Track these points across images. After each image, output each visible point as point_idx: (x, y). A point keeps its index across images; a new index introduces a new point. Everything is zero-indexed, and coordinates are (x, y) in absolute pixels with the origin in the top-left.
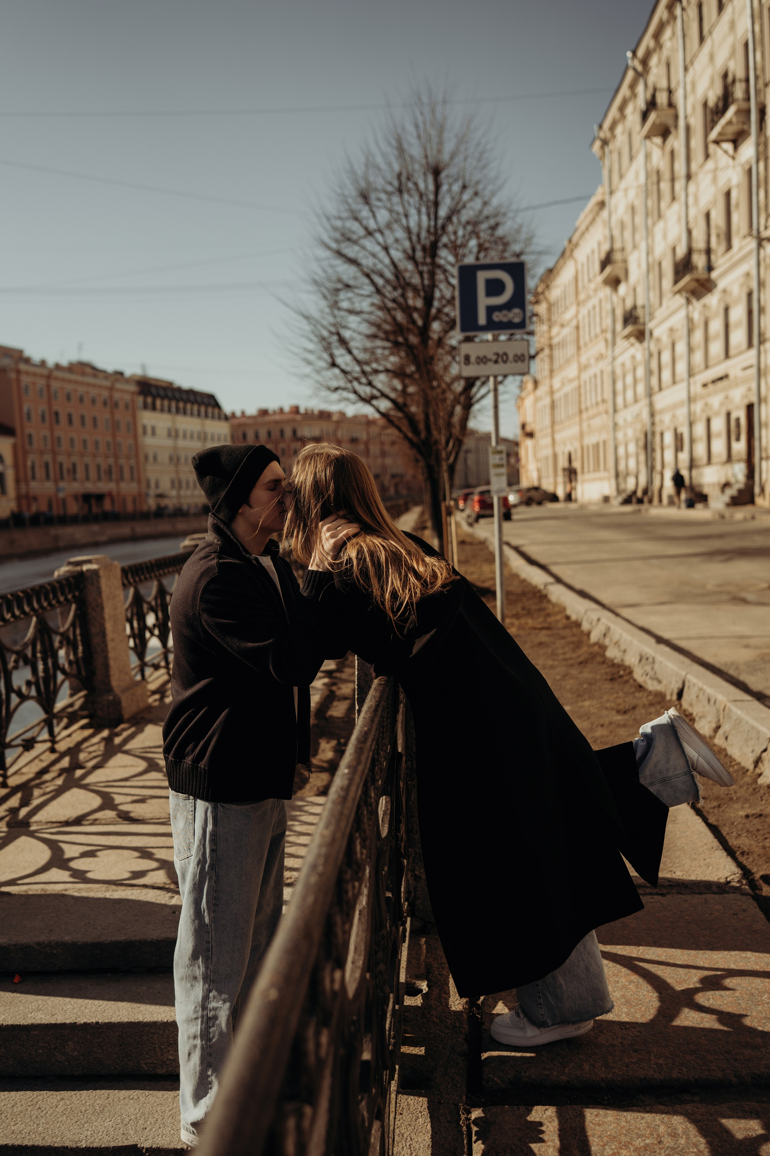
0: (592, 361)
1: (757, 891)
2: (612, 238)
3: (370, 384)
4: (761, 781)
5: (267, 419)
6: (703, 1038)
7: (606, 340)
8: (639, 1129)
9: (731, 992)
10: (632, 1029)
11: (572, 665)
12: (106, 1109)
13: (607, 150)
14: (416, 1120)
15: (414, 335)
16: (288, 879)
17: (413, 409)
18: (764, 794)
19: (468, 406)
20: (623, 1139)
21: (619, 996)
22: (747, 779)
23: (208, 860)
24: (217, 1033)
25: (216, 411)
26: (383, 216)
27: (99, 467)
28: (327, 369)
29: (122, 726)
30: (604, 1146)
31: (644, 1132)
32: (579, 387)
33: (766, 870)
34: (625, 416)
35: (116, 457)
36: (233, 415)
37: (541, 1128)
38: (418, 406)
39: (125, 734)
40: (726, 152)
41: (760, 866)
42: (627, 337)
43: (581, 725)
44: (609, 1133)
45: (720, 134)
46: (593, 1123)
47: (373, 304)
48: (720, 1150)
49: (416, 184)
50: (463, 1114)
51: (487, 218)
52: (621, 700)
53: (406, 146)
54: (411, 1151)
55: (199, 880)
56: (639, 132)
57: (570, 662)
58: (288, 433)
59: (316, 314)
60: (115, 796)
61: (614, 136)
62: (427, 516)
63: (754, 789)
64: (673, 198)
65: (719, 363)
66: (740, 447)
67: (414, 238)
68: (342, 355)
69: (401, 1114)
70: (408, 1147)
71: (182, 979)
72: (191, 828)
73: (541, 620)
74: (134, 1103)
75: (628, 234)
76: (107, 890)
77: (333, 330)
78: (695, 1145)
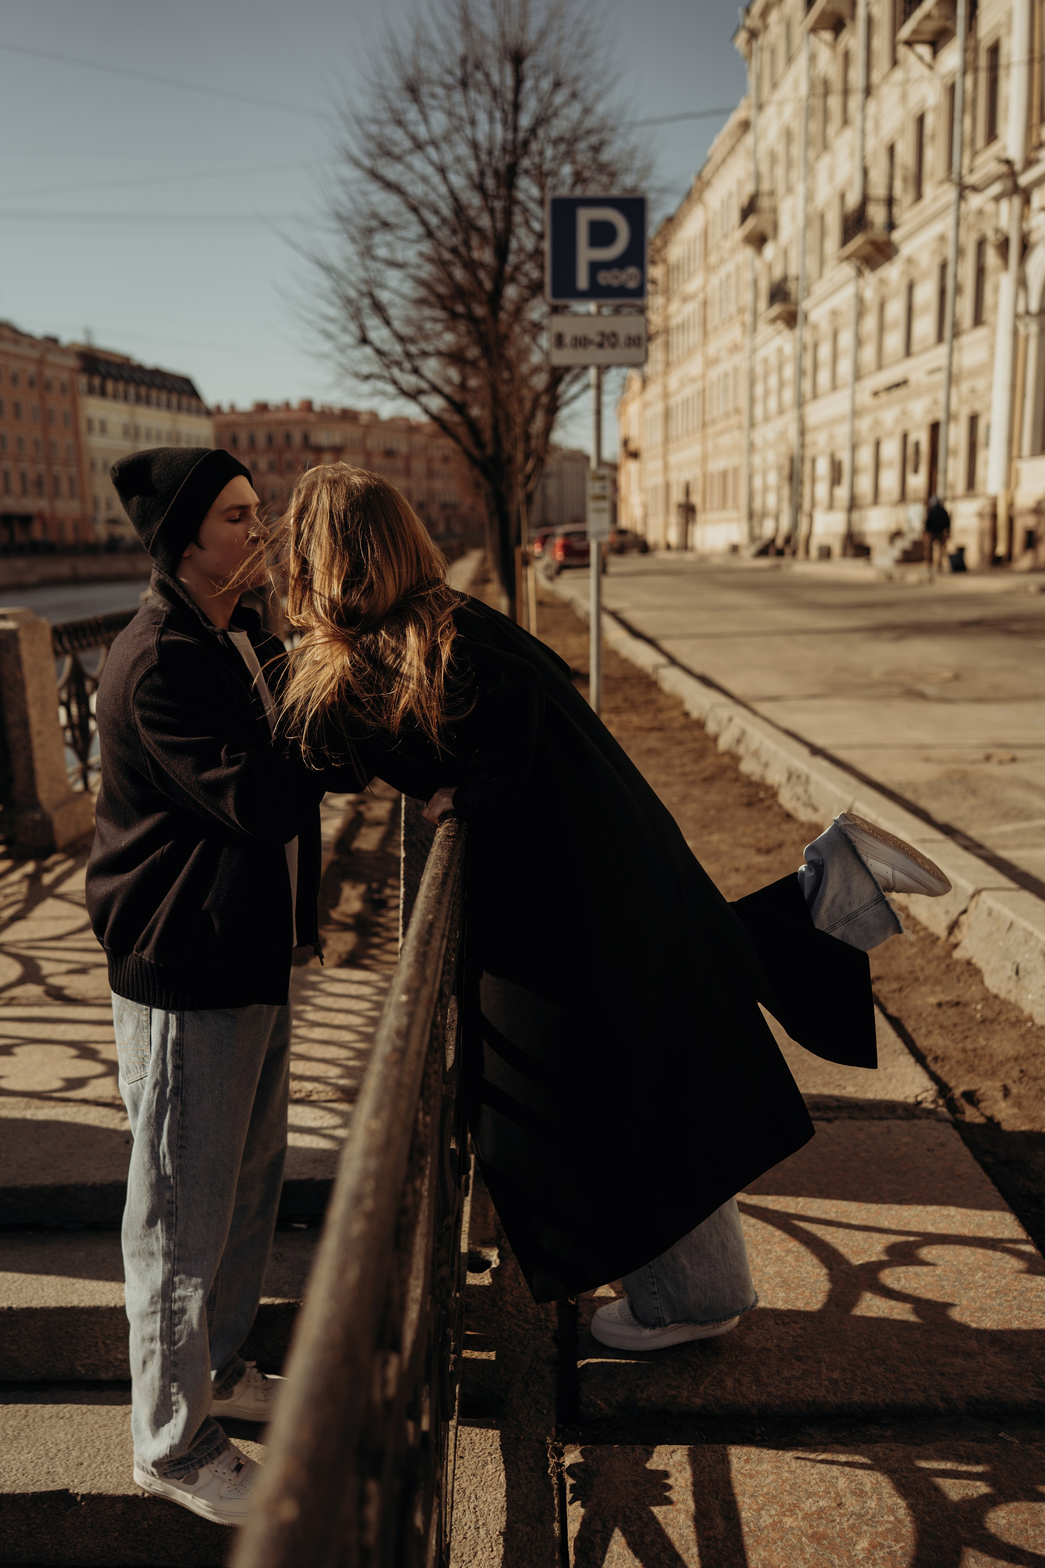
0: (723, 353)
1: (958, 1116)
2: (758, 177)
3: (416, 371)
4: (958, 954)
5: (266, 417)
6: (894, 1339)
7: (743, 324)
8: (809, 1483)
9: (930, 1268)
10: (793, 1325)
11: (693, 783)
12: (22, 1434)
13: (755, 45)
14: (484, 1466)
15: (480, 303)
16: (295, 1092)
17: (475, 412)
18: (962, 973)
19: (553, 410)
20: (788, 1499)
21: (772, 1272)
22: (938, 951)
23: (170, 1082)
24: (185, 1333)
25: (194, 403)
26: (439, 121)
27: (23, 476)
28: (354, 347)
29: (54, 858)
30: (759, 1510)
31: (816, 1488)
32: (704, 391)
33: (968, 1083)
34: (765, 433)
35: (49, 462)
36: (219, 409)
37: (666, 1481)
38: (483, 406)
39: (59, 870)
40: (921, 58)
41: (960, 1077)
42: (773, 321)
43: (710, 868)
44: (765, 1490)
45: (915, 32)
46: (742, 1474)
47: (421, 254)
48: (928, 1519)
49: (487, 75)
50: (553, 1457)
51: (589, 132)
52: (760, 835)
53: (474, 17)
54: (477, 1516)
55: (157, 1111)
56: (802, 22)
57: (691, 778)
58: (297, 439)
59: (340, 264)
60: (43, 964)
61: (766, 27)
62: (490, 564)
63: (948, 966)
64: (846, 122)
65: (896, 362)
66: (918, 482)
67: (484, 157)
68: (376, 328)
69: (462, 1457)
70: (472, 1510)
71: (133, 1255)
72: (146, 1034)
73: (649, 716)
74: (65, 1423)
75: (780, 171)
76: (27, 1107)
77: (364, 288)
78: (892, 1511)
